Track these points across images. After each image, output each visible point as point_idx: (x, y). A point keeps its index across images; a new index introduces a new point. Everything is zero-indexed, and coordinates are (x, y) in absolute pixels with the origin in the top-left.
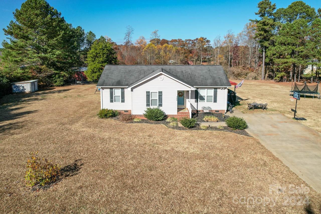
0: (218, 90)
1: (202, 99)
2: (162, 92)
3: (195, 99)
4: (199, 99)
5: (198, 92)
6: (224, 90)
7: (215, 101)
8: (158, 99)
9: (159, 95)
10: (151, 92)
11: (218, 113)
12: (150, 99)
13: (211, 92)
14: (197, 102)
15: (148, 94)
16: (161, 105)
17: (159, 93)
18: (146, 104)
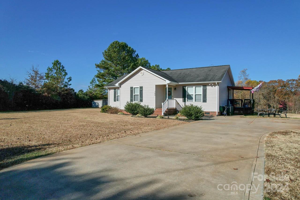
0: (208, 87)
1: (190, 98)
2: (142, 87)
3: (182, 99)
4: (186, 98)
5: (185, 90)
6: (215, 87)
7: (205, 101)
8: (139, 94)
9: (140, 90)
10: (134, 88)
11: (209, 115)
12: (133, 94)
13: (200, 90)
14: (185, 102)
15: (132, 90)
16: (141, 101)
17: (140, 88)
18: (130, 100)
